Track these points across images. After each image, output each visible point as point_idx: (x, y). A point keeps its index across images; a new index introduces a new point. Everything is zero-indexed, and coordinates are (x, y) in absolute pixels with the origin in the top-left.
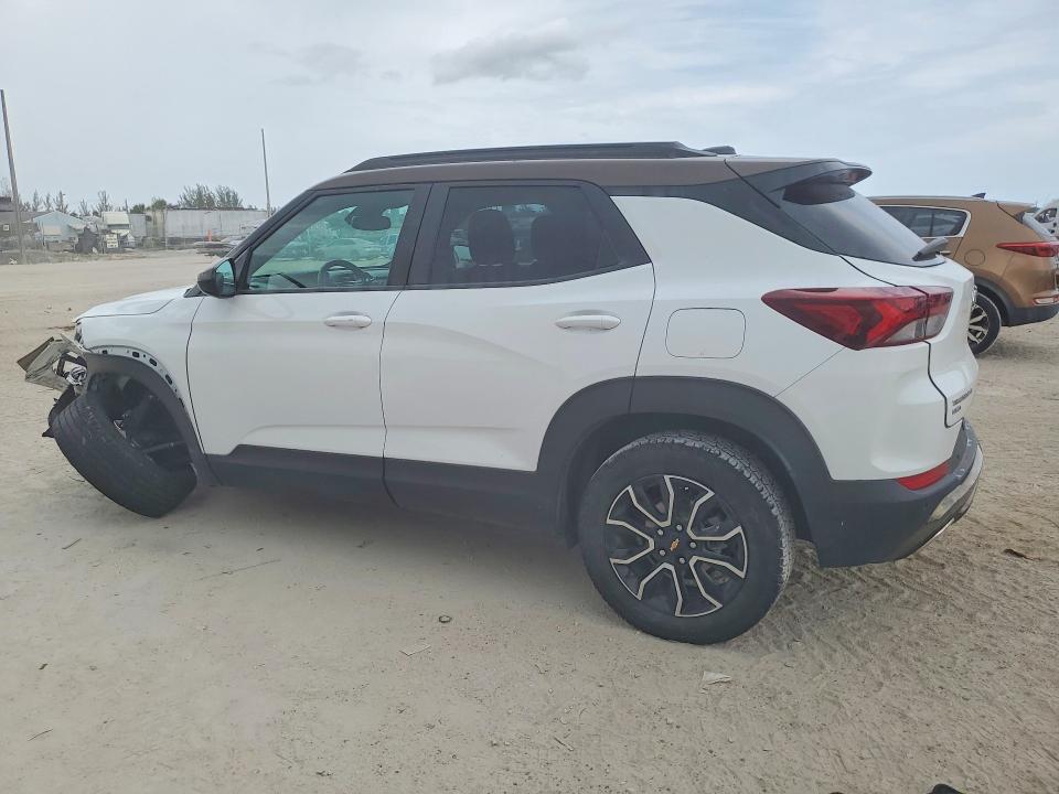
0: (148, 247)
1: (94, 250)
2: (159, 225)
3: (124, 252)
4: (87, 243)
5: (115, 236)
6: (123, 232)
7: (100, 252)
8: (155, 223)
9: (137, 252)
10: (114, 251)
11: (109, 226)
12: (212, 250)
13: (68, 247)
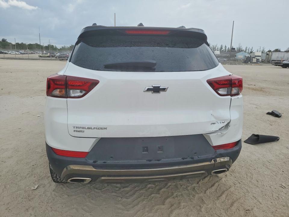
0: (265, 62)
1: (249, 62)
2: (270, 57)
3: (257, 63)
4: (248, 61)
5: (256, 59)
6: (258, 58)
7: (250, 63)
8: (269, 56)
9: (262, 64)
10: (255, 63)
11: (255, 56)
12: (277, 64)
13: (243, 61)
